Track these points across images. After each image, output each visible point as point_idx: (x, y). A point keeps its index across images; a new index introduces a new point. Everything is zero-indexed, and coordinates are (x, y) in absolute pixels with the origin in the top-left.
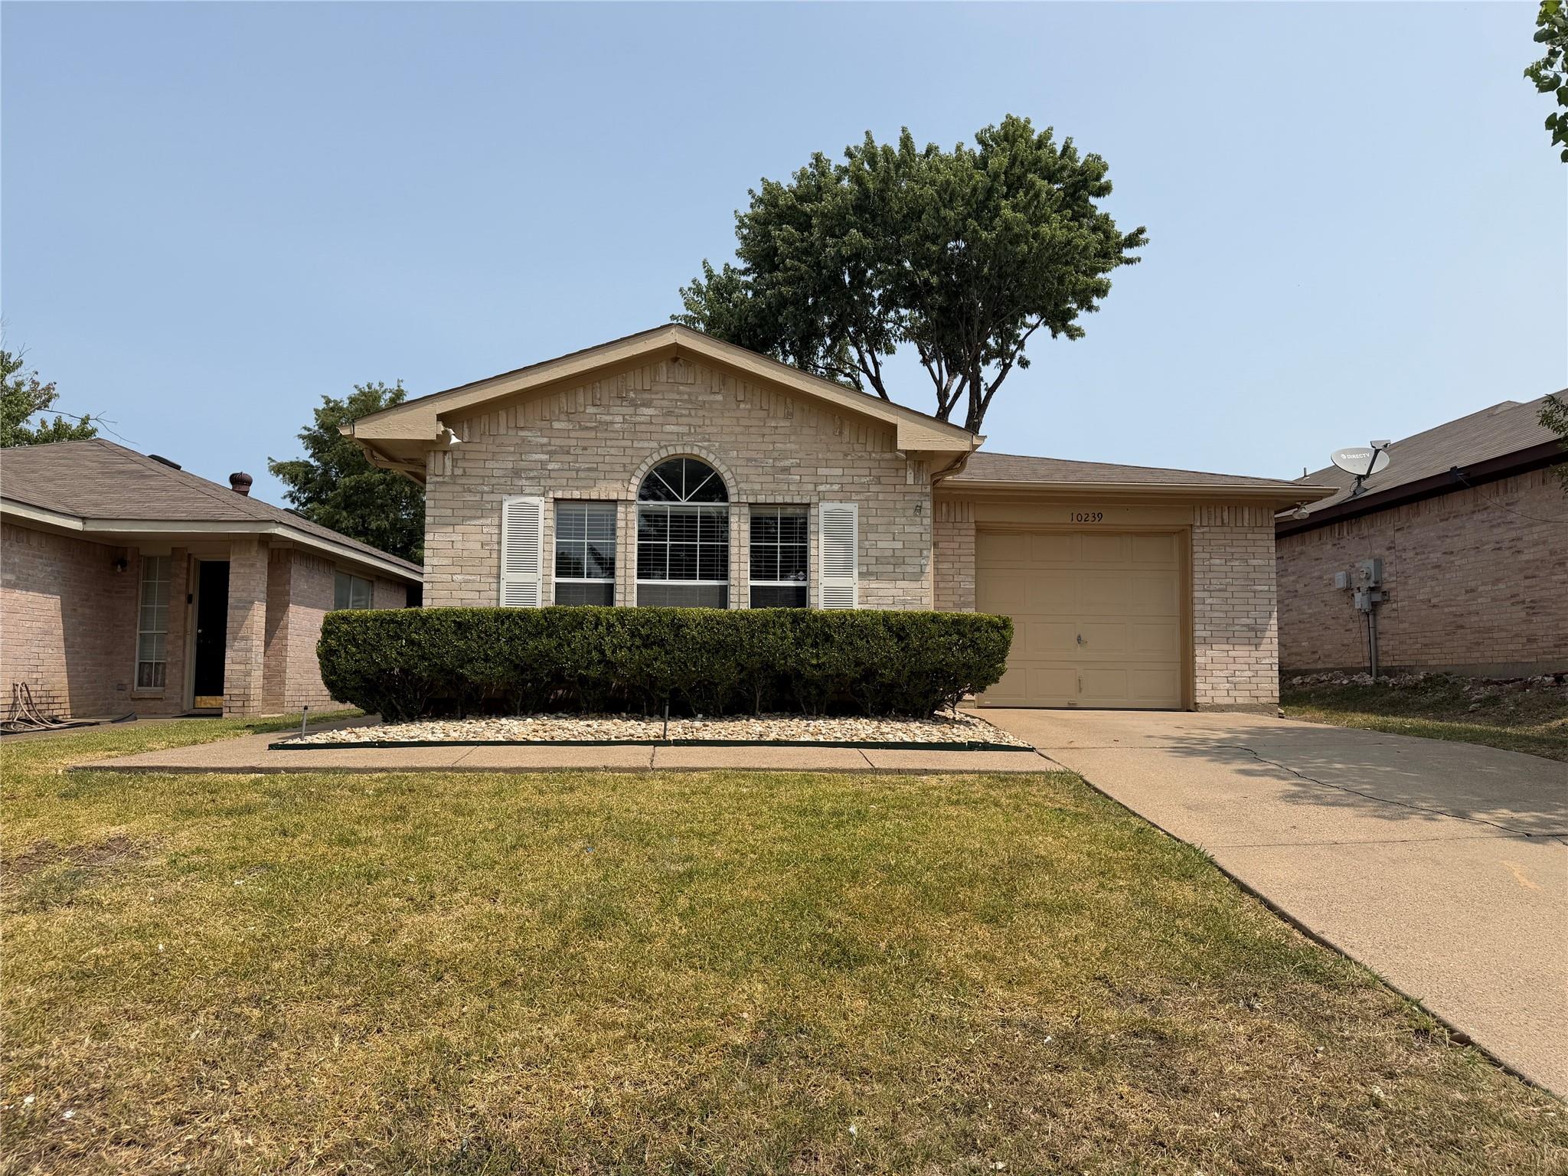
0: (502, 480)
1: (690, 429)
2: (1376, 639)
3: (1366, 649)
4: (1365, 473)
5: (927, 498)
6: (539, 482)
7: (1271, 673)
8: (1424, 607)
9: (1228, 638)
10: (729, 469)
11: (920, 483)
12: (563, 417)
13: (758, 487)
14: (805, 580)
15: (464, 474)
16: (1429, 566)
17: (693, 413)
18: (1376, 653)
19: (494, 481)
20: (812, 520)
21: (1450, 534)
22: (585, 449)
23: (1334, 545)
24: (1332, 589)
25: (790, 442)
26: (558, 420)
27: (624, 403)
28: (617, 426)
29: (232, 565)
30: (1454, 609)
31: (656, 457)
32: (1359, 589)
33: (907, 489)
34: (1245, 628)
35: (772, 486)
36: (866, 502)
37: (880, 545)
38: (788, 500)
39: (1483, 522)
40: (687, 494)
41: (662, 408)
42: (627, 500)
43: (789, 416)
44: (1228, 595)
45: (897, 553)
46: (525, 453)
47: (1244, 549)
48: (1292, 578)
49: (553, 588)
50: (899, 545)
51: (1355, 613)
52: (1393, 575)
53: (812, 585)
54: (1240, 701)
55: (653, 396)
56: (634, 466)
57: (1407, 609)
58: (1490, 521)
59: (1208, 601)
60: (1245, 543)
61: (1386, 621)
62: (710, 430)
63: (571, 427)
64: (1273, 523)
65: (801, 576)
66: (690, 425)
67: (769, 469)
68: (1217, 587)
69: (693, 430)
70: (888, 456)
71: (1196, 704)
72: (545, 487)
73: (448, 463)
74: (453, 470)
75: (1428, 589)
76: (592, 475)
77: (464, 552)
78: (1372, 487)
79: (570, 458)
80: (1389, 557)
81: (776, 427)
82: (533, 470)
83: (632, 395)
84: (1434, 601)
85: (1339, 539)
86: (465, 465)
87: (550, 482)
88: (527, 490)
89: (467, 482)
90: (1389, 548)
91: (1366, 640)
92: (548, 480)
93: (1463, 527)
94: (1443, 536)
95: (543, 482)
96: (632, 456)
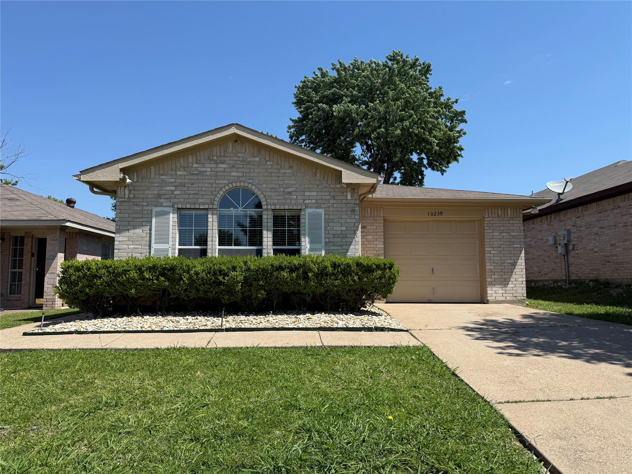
0: (153, 200)
1: (243, 174)
2: (568, 267)
3: (564, 271)
4: (561, 192)
5: (357, 206)
6: (170, 200)
7: (522, 286)
8: (590, 252)
9: (502, 269)
10: (262, 193)
11: (354, 199)
12: (182, 169)
13: (276, 201)
14: (299, 245)
15: (134, 197)
16: (593, 234)
17: (245, 166)
18: (568, 274)
19: (148, 200)
20: (302, 217)
21: (602, 219)
22: (192, 184)
23: (548, 224)
24: (548, 244)
25: (291, 180)
26: (180, 171)
27: (212, 162)
28: (208, 173)
29: (48, 240)
30: (605, 253)
31: (227, 188)
32: (560, 244)
33: (348, 202)
34: (509, 265)
35: (284, 201)
36: (328, 208)
37: (335, 228)
38: (291, 207)
39: (618, 213)
40: (243, 205)
41: (230, 164)
42: (213, 208)
43: (291, 167)
44: (501, 249)
45: (343, 233)
46: (164, 187)
47: (508, 228)
48: (529, 239)
49: (177, 251)
50: (344, 228)
51: (558, 255)
52: (576, 238)
53: (302, 248)
54: (508, 298)
55: (226, 159)
56: (217, 192)
57: (582, 253)
58: (621, 213)
59: (492, 252)
60: (509, 225)
61: (572, 259)
62: (253, 174)
63: (186, 174)
64: (521, 216)
65: (297, 244)
66: (243, 172)
67: (281, 193)
68: (497, 245)
69: (245, 175)
70: (338, 186)
71: (488, 300)
72: (173, 202)
73: (127, 192)
74: (129, 195)
75: (592, 245)
76: (196, 196)
77: (134, 234)
78: (566, 198)
79: (185, 189)
80: (574, 230)
81: (285, 173)
82: (166, 194)
83: (215, 158)
84: (595, 250)
85: (550, 222)
86: (135, 192)
87: (176, 200)
88: (165, 204)
89: (136, 201)
90: (573, 226)
91: (564, 267)
92: (175, 199)
93: (608, 216)
94: (599, 220)
95: (172, 200)
96: (215, 187)
